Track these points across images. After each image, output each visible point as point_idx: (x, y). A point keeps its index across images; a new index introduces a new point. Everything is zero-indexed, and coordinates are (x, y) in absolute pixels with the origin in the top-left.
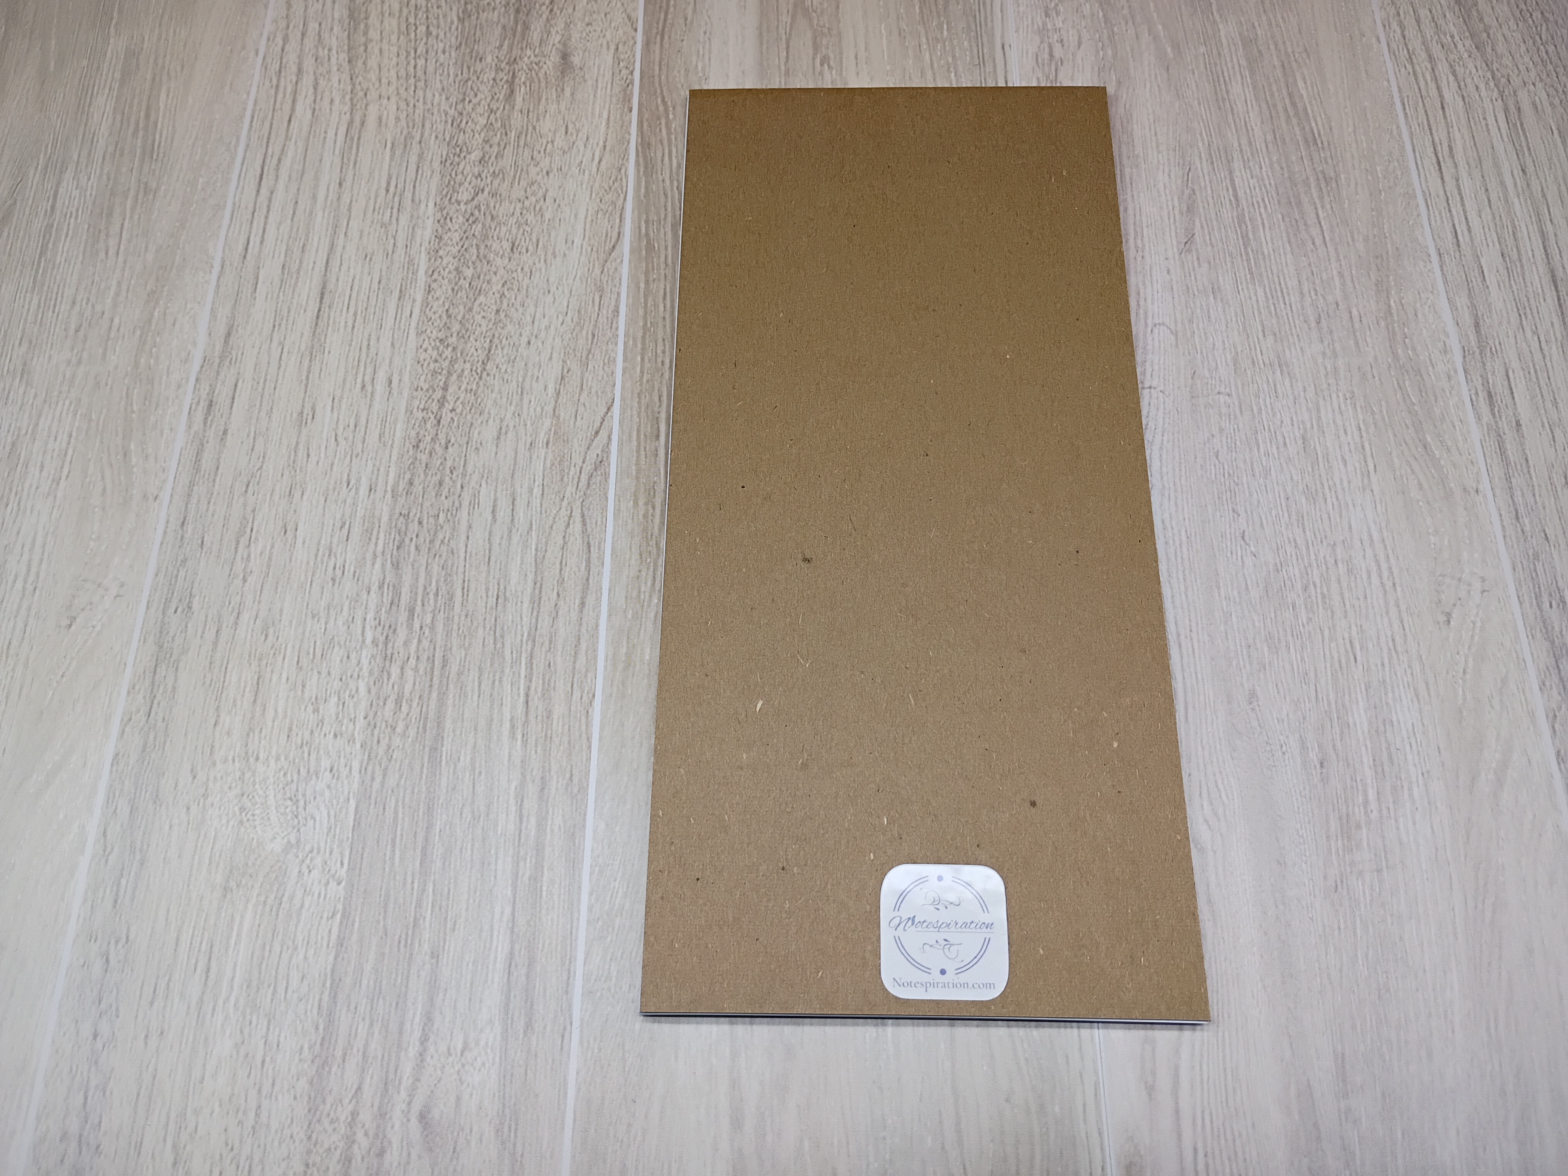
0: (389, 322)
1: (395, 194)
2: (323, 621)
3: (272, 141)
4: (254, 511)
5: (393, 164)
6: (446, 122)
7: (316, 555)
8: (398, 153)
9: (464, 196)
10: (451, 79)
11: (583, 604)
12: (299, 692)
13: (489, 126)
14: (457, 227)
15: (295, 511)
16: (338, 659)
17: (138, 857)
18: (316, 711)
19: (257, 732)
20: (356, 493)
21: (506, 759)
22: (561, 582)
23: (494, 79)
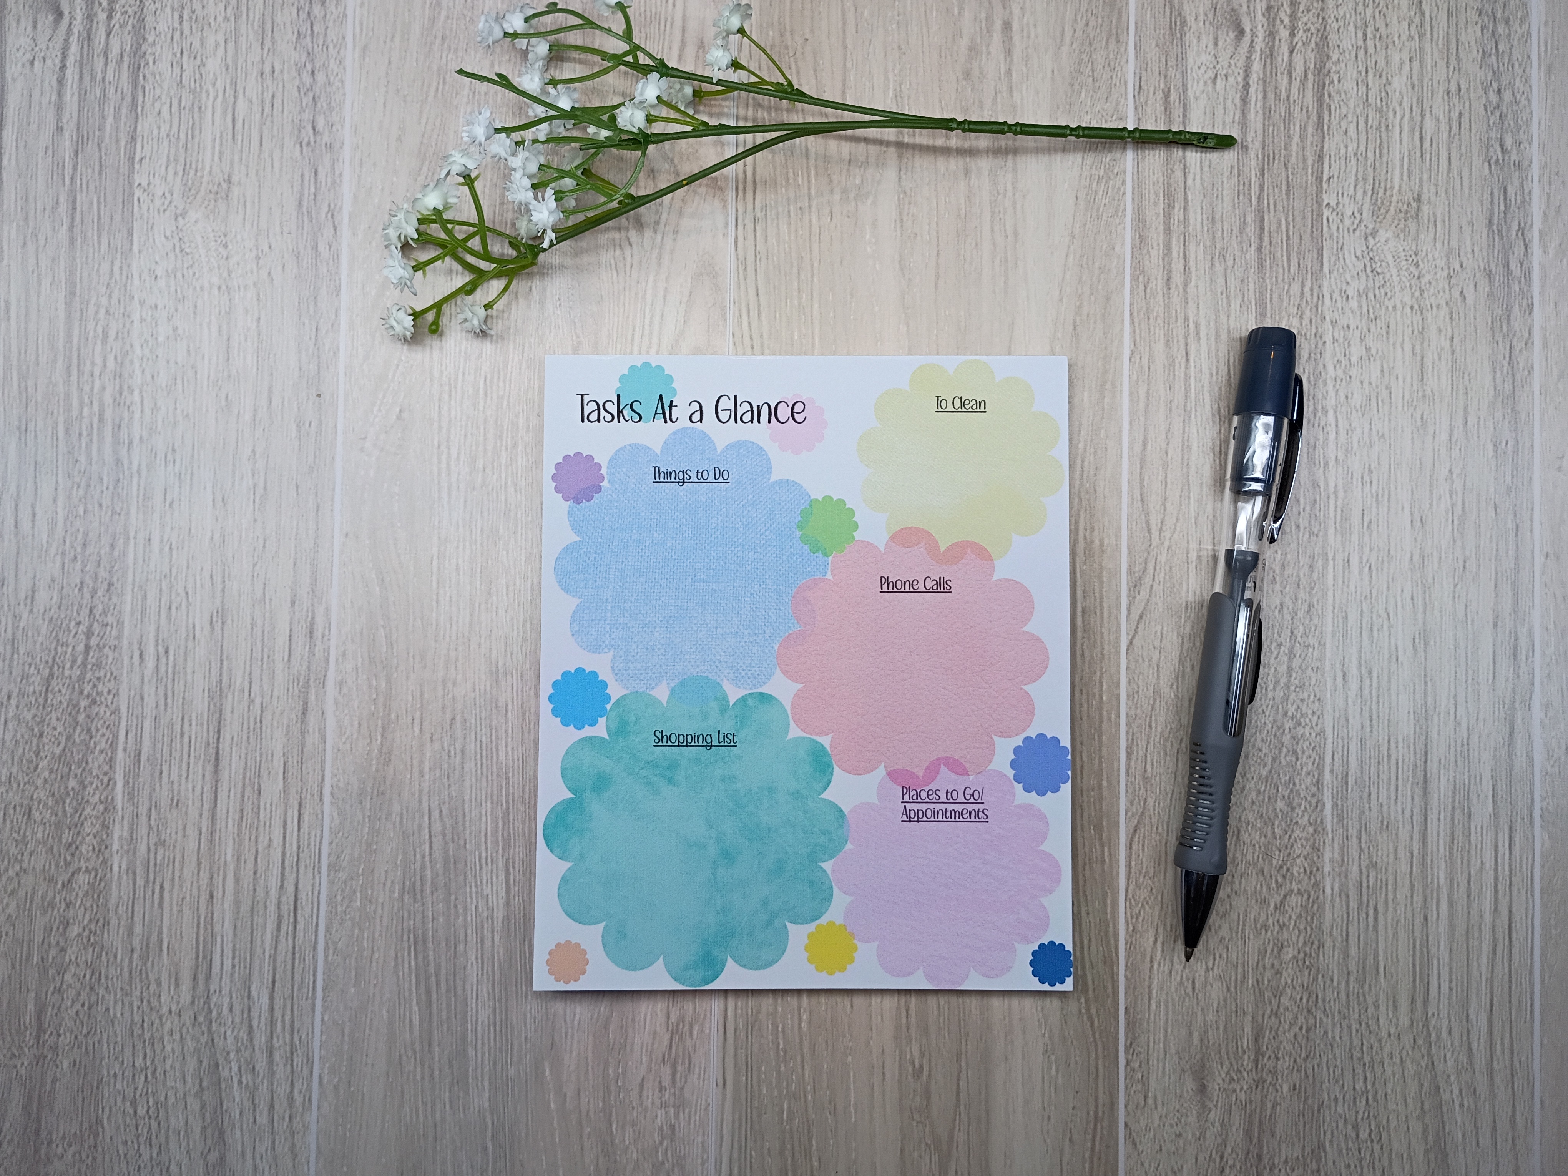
0: (1354, 747)
1: (1368, 905)
2: (1374, 432)
3: (1506, 977)
4: (1454, 541)
5: (1374, 946)
6: (1324, 1001)
7: (1389, 495)
8: (1370, 960)
9: (1294, 900)
10: (1325, 1060)
11: (1145, 444)
12: (1385, 366)
13: (1278, 994)
14: (1298, 861)
15: (1416, 540)
16: (1355, 395)
17: (1495, 227)
18: (1368, 349)
19: (1416, 332)
20: (1361, 558)
21: (1201, 305)
22: (1165, 466)
23: (1278, 1059)
